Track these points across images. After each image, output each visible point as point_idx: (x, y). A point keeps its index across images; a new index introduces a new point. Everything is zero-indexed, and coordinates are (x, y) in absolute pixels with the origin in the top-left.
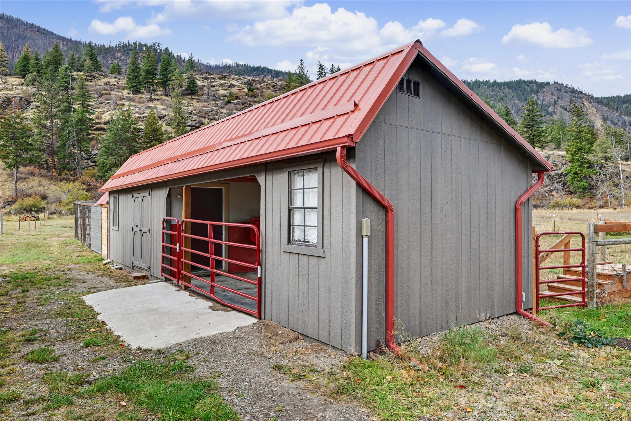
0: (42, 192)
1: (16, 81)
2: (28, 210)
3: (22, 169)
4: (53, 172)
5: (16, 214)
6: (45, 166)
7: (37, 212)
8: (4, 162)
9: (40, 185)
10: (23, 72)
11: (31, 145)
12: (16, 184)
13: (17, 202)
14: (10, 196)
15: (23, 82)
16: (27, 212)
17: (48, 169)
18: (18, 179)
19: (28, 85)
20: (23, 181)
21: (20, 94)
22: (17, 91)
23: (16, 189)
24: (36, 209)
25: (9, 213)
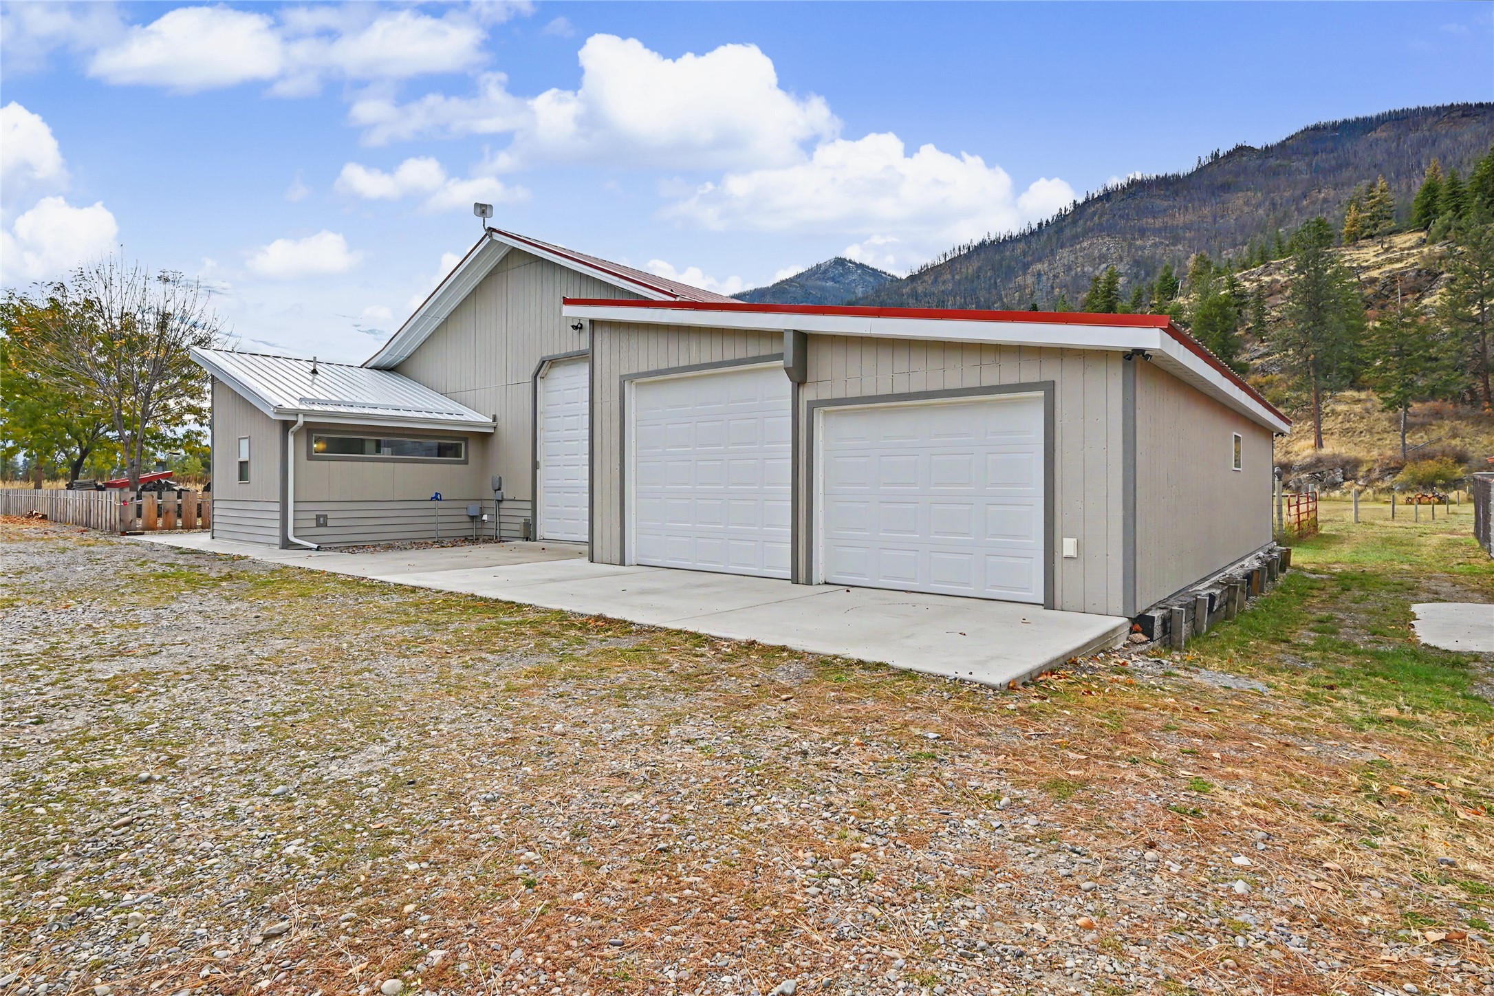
0: (1458, 448)
1: (1410, 240)
2: (1427, 483)
3: (1416, 407)
4: (1484, 409)
5: (1403, 491)
6: (1468, 397)
7: (1444, 487)
8: (1382, 399)
9: (1454, 436)
10: (1425, 218)
11: (1436, 359)
12: (1403, 437)
13: (1405, 470)
14: (1391, 458)
15: (1424, 237)
16: (1425, 487)
17: (1474, 401)
18: (1409, 427)
19: (1433, 242)
20: (1419, 431)
21: (1416, 264)
22: (1411, 260)
23: (1404, 444)
24: (1441, 482)
25: (1390, 490)
